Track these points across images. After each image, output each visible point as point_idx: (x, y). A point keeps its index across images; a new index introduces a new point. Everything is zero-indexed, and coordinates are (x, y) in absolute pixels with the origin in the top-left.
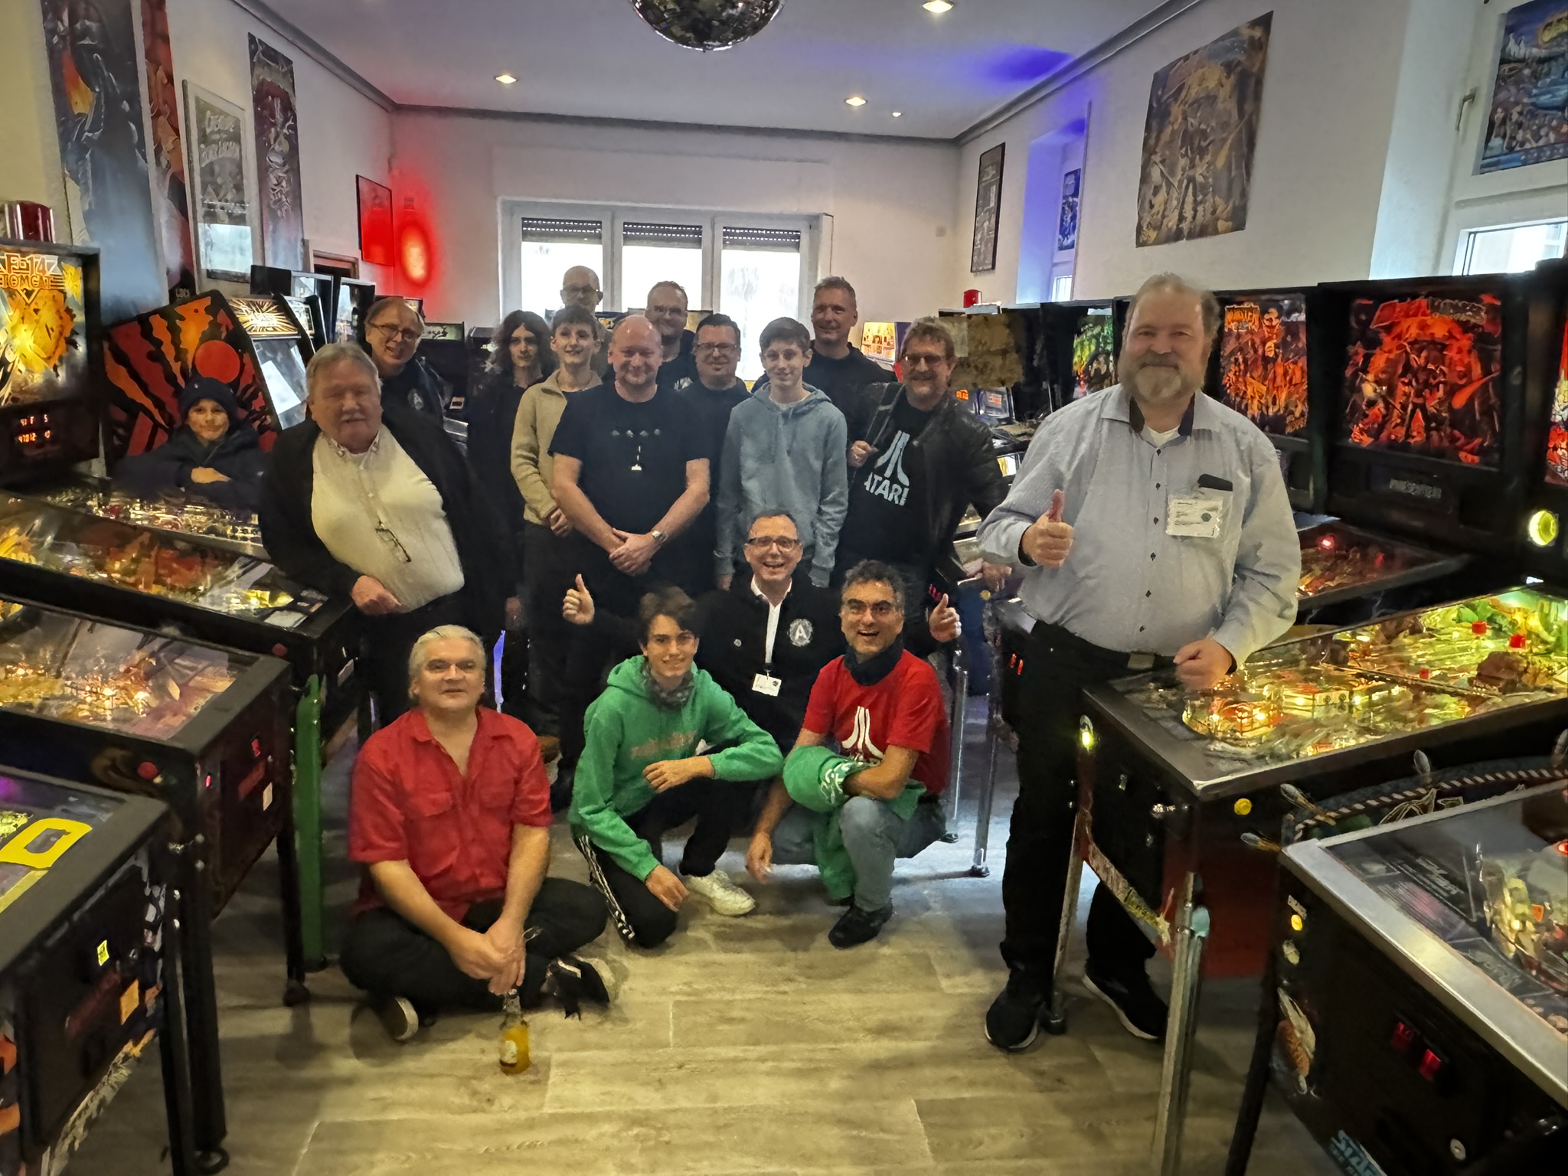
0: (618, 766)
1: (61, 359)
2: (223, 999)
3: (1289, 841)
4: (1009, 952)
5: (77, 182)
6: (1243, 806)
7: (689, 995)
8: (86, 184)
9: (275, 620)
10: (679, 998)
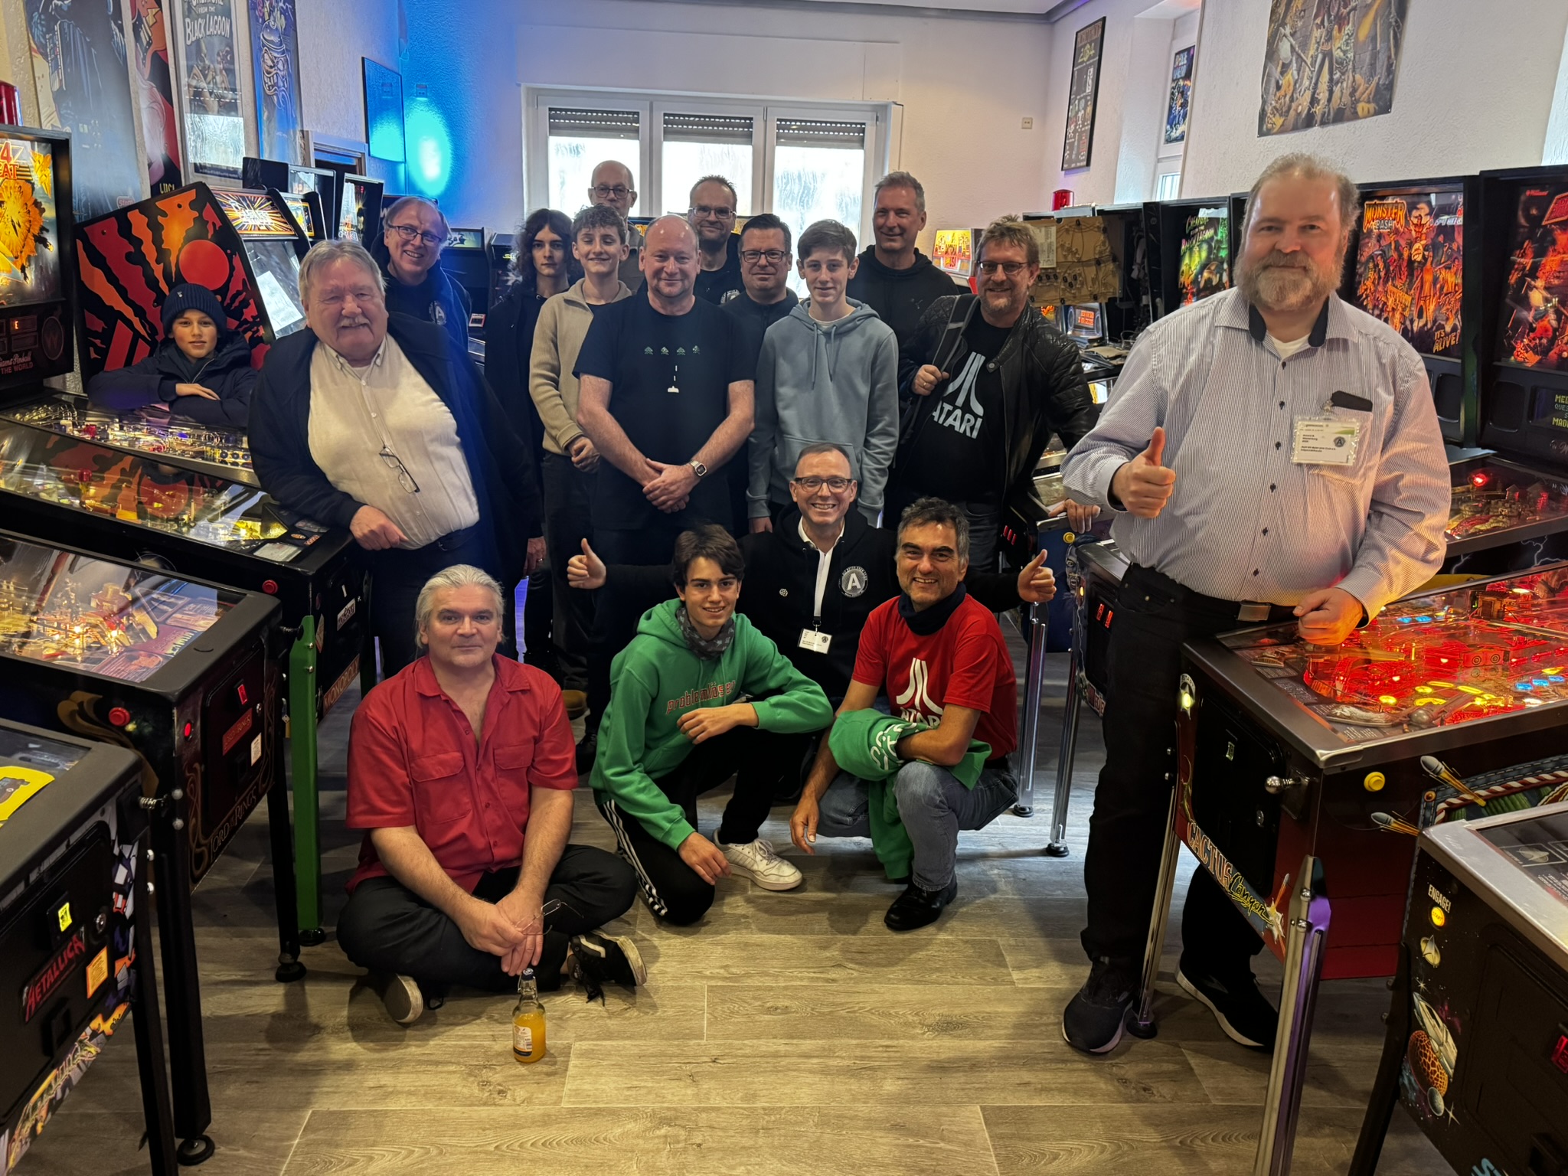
0: (650, 722)
1: (29, 258)
2: (206, 971)
3: (1428, 823)
4: (1092, 943)
5: (45, 56)
6: (1375, 781)
7: (725, 979)
8: (55, 59)
9: (266, 553)
10: (713, 983)
